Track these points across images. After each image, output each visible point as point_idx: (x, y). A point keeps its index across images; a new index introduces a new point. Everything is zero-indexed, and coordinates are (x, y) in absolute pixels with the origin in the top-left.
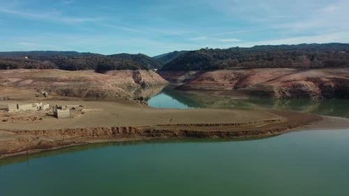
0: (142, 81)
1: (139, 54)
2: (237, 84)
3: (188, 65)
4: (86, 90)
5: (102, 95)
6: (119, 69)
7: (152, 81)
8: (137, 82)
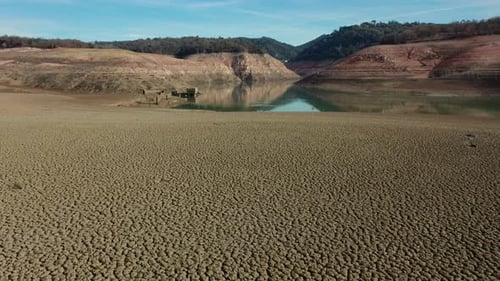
0: (247, 72)
1: (264, 38)
2: (437, 66)
3: (339, 49)
4: (83, 75)
5: (108, 85)
6: (209, 51)
7: (266, 72)
8: (239, 73)
